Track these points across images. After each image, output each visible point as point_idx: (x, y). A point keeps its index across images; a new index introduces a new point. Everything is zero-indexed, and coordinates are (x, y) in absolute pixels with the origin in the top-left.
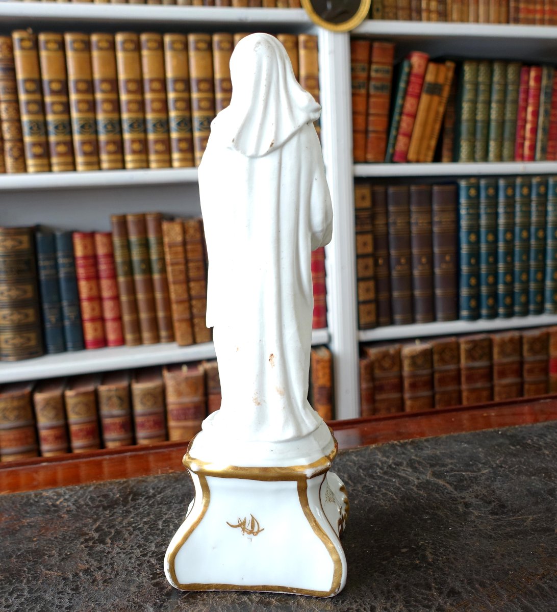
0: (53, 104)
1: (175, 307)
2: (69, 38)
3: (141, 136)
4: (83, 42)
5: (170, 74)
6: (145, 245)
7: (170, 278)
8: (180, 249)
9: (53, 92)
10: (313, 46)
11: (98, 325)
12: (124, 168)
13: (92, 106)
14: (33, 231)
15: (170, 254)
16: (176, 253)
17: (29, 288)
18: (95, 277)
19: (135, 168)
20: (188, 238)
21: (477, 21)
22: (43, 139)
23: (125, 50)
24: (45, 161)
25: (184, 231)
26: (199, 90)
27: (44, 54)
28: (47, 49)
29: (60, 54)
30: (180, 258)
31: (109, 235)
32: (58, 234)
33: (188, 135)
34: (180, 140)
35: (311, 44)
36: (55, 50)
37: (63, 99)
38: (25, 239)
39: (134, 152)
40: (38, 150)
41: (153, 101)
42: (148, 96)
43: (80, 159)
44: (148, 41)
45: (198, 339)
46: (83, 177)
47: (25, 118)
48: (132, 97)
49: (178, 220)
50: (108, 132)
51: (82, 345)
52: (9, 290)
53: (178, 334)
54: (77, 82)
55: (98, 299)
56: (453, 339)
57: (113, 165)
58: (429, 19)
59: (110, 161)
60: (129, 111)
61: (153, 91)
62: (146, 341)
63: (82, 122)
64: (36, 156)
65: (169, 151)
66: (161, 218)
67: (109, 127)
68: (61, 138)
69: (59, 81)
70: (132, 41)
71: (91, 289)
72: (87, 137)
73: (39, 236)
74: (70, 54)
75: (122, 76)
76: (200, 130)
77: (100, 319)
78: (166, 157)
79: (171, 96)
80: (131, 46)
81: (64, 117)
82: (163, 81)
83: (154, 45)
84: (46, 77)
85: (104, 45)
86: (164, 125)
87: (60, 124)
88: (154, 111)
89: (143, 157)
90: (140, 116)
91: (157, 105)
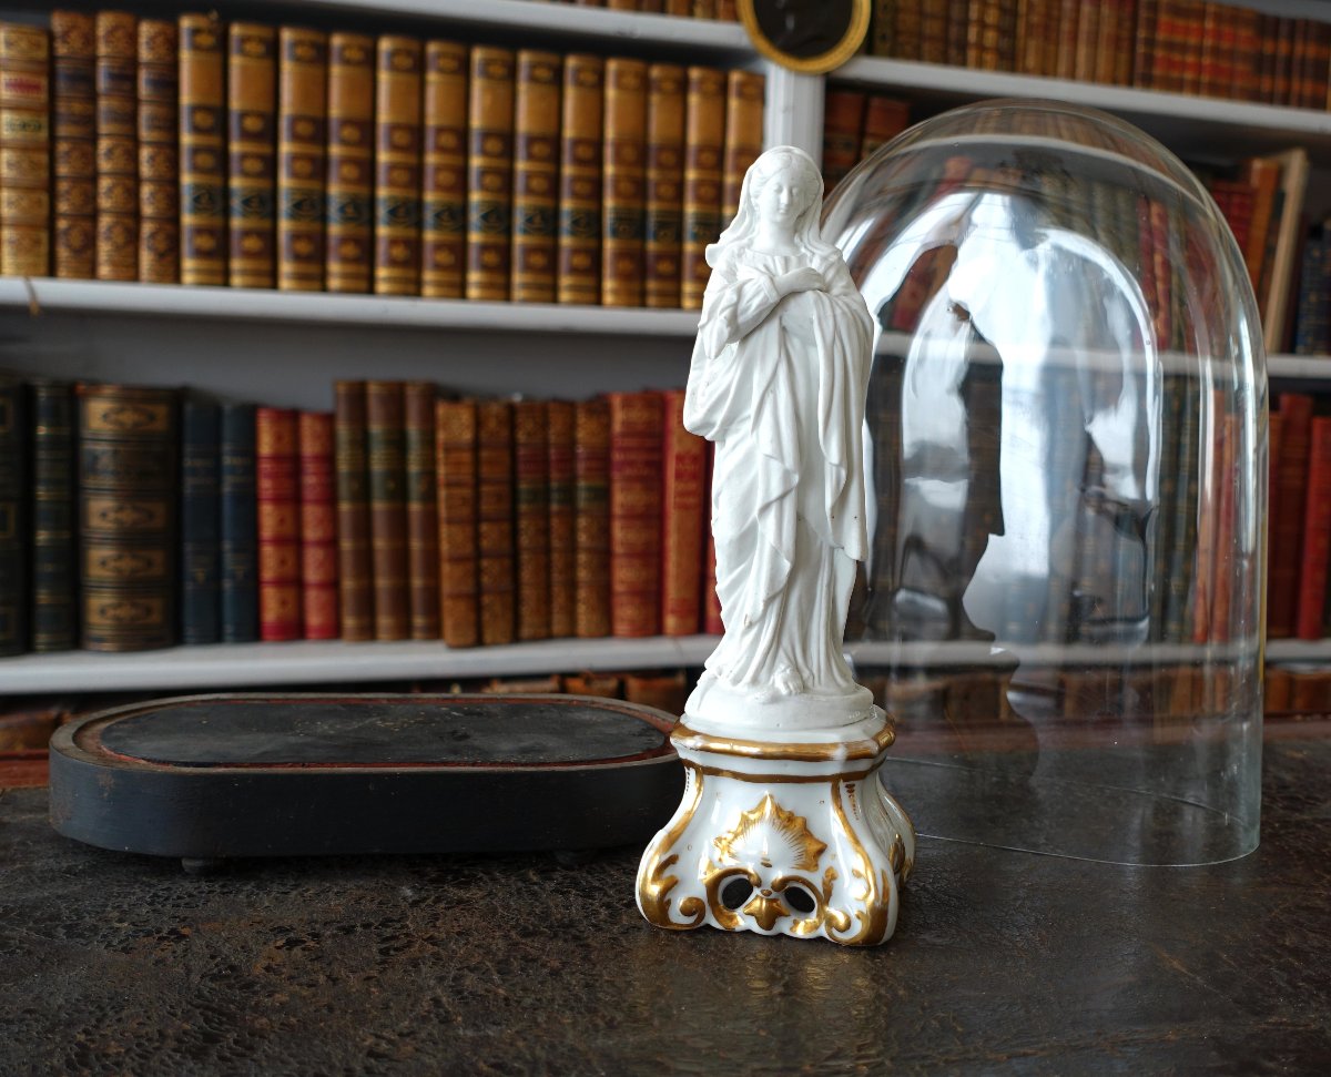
0: (244, 156)
1: (446, 568)
2: (287, 36)
3: (411, 233)
4: (313, 45)
5: (476, 122)
6: (398, 443)
7: (443, 512)
8: (466, 457)
9: (246, 135)
10: (756, 94)
11: (290, 594)
12: (370, 290)
13: (320, 168)
14: (178, 398)
15: (446, 464)
16: (458, 464)
17: (159, 509)
18: (292, 499)
19: (392, 294)
20: (484, 436)
21: (1072, 75)
22: (218, 221)
23: (393, 68)
24: (217, 265)
25: (478, 423)
26: (530, 157)
27: (236, 61)
28: (243, 53)
29: (267, 64)
30: (466, 474)
31: (328, 419)
32: (227, 408)
33: (500, 240)
34: (484, 248)
35: (751, 90)
36: (260, 57)
37: (266, 149)
38: (161, 411)
39: (393, 262)
40: (206, 242)
41: (438, 169)
42: (431, 159)
43: (286, 267)
44: (440, 55)
45: (488, 637)
46: (289, 301)
47: (187, 179)
48: (399, 158)
49: (468, 401)
50: (346, 219)
51: (252, 632)
52: (120, 509)
53: (448, 623)
54: (295, 120)
55: (293, 542)
56: (989, 676)
57: (351, 284)
58: (980, 65)
59: (345, 276)
60: (391, 183)
61: (440, 149)
62: (382, 635)
63: (298, 197)
64: (200, 254)
65: (461, 267)
66: (434, 394)
67: (350, 210)
68: (253, 223)
69: (260, 115)
70: (408, 53)
71: (282, 521)
72: (304, 226)
73: (189, 408)
74: (287, 67)
75: (384, 117)
76: (526, 232)
77: (294, 582)
78: (456, 278)
79: (476, 162)
80: (406, 62)
81: (264, 184)
82: (463, 133)
83: (451, 64)
84: (235, 104)
85: (355, 55)
86: (456, 216)
87: (253, 197)
88: (439, 187)
89: (411, 274)
90: (412, 194)
91: (447, 178)
